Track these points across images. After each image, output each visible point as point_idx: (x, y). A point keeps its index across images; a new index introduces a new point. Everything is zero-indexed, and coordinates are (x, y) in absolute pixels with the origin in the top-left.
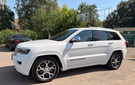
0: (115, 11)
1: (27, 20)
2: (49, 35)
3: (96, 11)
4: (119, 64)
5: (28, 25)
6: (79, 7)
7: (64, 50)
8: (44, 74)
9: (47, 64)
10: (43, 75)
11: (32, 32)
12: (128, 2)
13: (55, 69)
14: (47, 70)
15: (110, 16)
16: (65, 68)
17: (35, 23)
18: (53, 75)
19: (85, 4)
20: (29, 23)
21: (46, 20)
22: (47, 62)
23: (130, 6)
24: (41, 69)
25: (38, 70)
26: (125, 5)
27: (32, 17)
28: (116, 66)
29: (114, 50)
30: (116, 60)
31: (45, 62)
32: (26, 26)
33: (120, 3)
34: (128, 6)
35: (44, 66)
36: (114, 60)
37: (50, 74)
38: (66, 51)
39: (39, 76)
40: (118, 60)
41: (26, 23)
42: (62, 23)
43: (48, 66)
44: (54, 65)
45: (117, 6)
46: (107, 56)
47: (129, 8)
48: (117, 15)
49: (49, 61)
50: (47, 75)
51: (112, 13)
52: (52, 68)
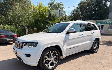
0: (77, 8)
1: (3, 16)
2: (26, 29)
3: (63, 8)
4: (98, 48)
5: (5, 20)
6: (49, 4)
7: (64, 41)
8: (50, 62)
9: (52, 54)
10: (49, 64)
11: (12, 27)
12: (86, 1)
13: (58, 57)
14: (52, 59)
15: (73, 12)
16: (64, 56)
17: (12, 19)
18: (57, 62)
19: (54, 2)
20: (6, 19)
21: (22, 16)
22: (52, 52)
23: (88, 4)
24: (48, 59)
25: (45, 60)
26: (85, 3)
27: (9, 13)
28: (96, 50)
29: (95, 38)
30: (96, 45)
31: (50, 52)
32: (2, 22)
33: (81, 2)
34: (86, 5)
35: (49, 56)
36: (95, 46)
37: (54, 62)
38: (65, 41)
39: (46, 65)
40: (97, 45)
41: (2, 19)
42: (39, 18)
43: (53, 56)
44: (57, 54)
45: (79, 4)
46: (91, 43)
47: (87, 6)
48: (79, 11)
49: (53, 51)
50: (52, 64)
51: (75, 10)
52: (55, 57)
